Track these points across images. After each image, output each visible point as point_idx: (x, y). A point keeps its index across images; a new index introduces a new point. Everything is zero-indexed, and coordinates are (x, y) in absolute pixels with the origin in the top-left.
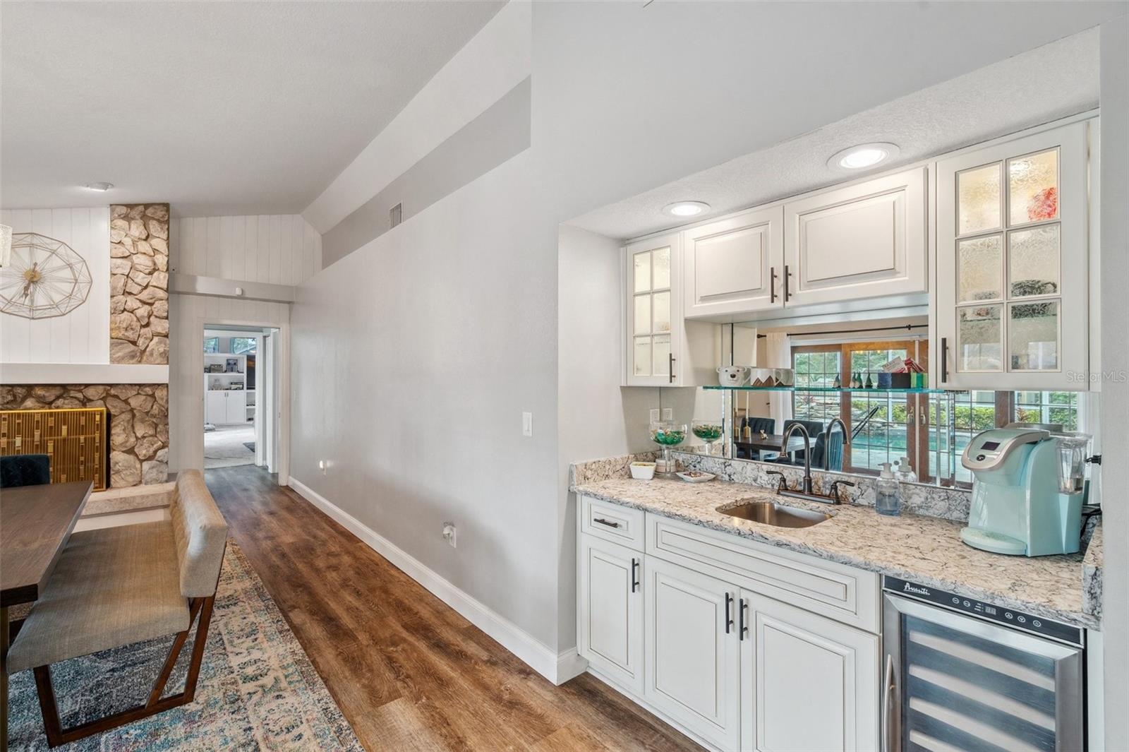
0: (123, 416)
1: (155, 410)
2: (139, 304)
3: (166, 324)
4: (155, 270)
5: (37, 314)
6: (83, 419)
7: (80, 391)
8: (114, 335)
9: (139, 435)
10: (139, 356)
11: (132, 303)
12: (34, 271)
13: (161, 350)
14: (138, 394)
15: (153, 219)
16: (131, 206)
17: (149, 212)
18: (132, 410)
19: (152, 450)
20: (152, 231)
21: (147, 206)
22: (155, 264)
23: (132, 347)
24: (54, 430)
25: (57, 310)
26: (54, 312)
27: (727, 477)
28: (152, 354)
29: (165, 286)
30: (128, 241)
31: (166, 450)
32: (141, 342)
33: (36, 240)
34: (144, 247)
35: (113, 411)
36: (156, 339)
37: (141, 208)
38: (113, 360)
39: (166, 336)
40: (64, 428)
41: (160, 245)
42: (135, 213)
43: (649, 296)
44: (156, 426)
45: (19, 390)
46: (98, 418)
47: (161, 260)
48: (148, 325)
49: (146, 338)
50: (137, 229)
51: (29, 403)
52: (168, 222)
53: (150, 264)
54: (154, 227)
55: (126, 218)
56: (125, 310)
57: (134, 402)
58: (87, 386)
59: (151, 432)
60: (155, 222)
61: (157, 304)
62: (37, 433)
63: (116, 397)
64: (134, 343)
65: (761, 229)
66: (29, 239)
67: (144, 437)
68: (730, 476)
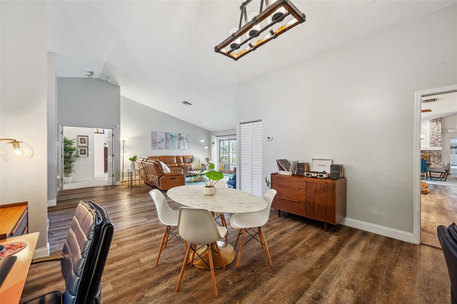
0: (432, 156)
1: (439, 155)
3: (441, 139)
6: (425, 156)
8: (431, 142)
9: (435, 159)
10: (436, 145)
11: (434, 136)
13: (440, 144)
14: (435, 152)
16: (434, 120)
17: (437, 120)
19: (438, 162)
20: (438, 123)
21: (437, 119)
23: (434, 144)
28: (438, 145)
29: (441, 133)
30: (433, 126)
31: (441, 162)
32: (436, 143)
34: (437, 126)
35: (430, 155)
36: (439, 142)
37: (436, 120)
38: (430, 146)
39: (441, 142)
41: (440, 125)
42: (435, 121)
44: (439, 158)
46: (428, 156)
47: (440, 128)
48: (437, 140)
50: (435, 123)
52: (441, 121)
53: (438, 129)
54: (438, 122)
55: (433, 122)
56: (433, 138)
57: (435, 154)
58: (425, 151)
59: (438, 159)
61: (439, 136)
63: (431, 153)
64: (434, 143)
67: (436, 160)
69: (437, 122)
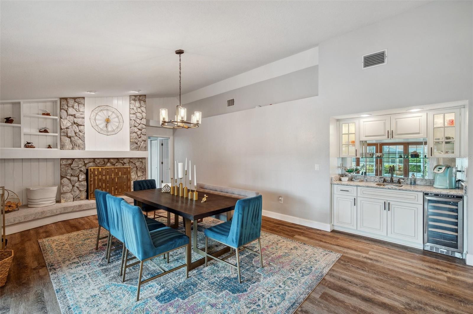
0: (134, 169)
1: (143, 167)
2: (138, 130)
3: (145, 137)
4: (143, 118)
5: (109, 133)
6: (124, 170)
7: (122, 160)
8: (131, 141)
10: (138, 148)
11: (136, 130)
12: (108, 119)
13: (145, 146)
14: (138, 161)
15: (142, 100)
16: (136, 96)
17: (141, 98)
18: (136, 167)
20: (142, 105)
21: (140, 96)
22: (142, 116)
23: (136, 145)
24: (117, 174)
25: (114, 132)
26: (113, 133)
27: (365, 180)
28: (142, 147)
29: (145, 124)
30: (135, 108)
32: (139, 143)
33: (109, 108)
34: (139, 110)
35: (131, 167)
36: (143, 142)
37: (139, 97)
38: (131, 149)
39: (145, 141)
40: (120, 173)
41: (144, 109)
42: (137, 99)
43: (347, 135)
45: (106, 160)
46: (129, 169)
47: (144, 115)
48: (140, 137)
49: (140, 142)
50: (137, 104)
51: (109, 164)
52: (146, 101)
53: (141, 116)
55: (135, 100)
56: (134, 132)
57: (137, 164)
58: (124, 158)
59: (142, 174)
60: (142, 101)
61: (143, 130)
62: (113, 175)
63: (132, 162)
64: (137, 143)
65: (384, 121)
66: (106, 108)
67: (140, 176)
68: (366, 180)
69: (140, 103)
